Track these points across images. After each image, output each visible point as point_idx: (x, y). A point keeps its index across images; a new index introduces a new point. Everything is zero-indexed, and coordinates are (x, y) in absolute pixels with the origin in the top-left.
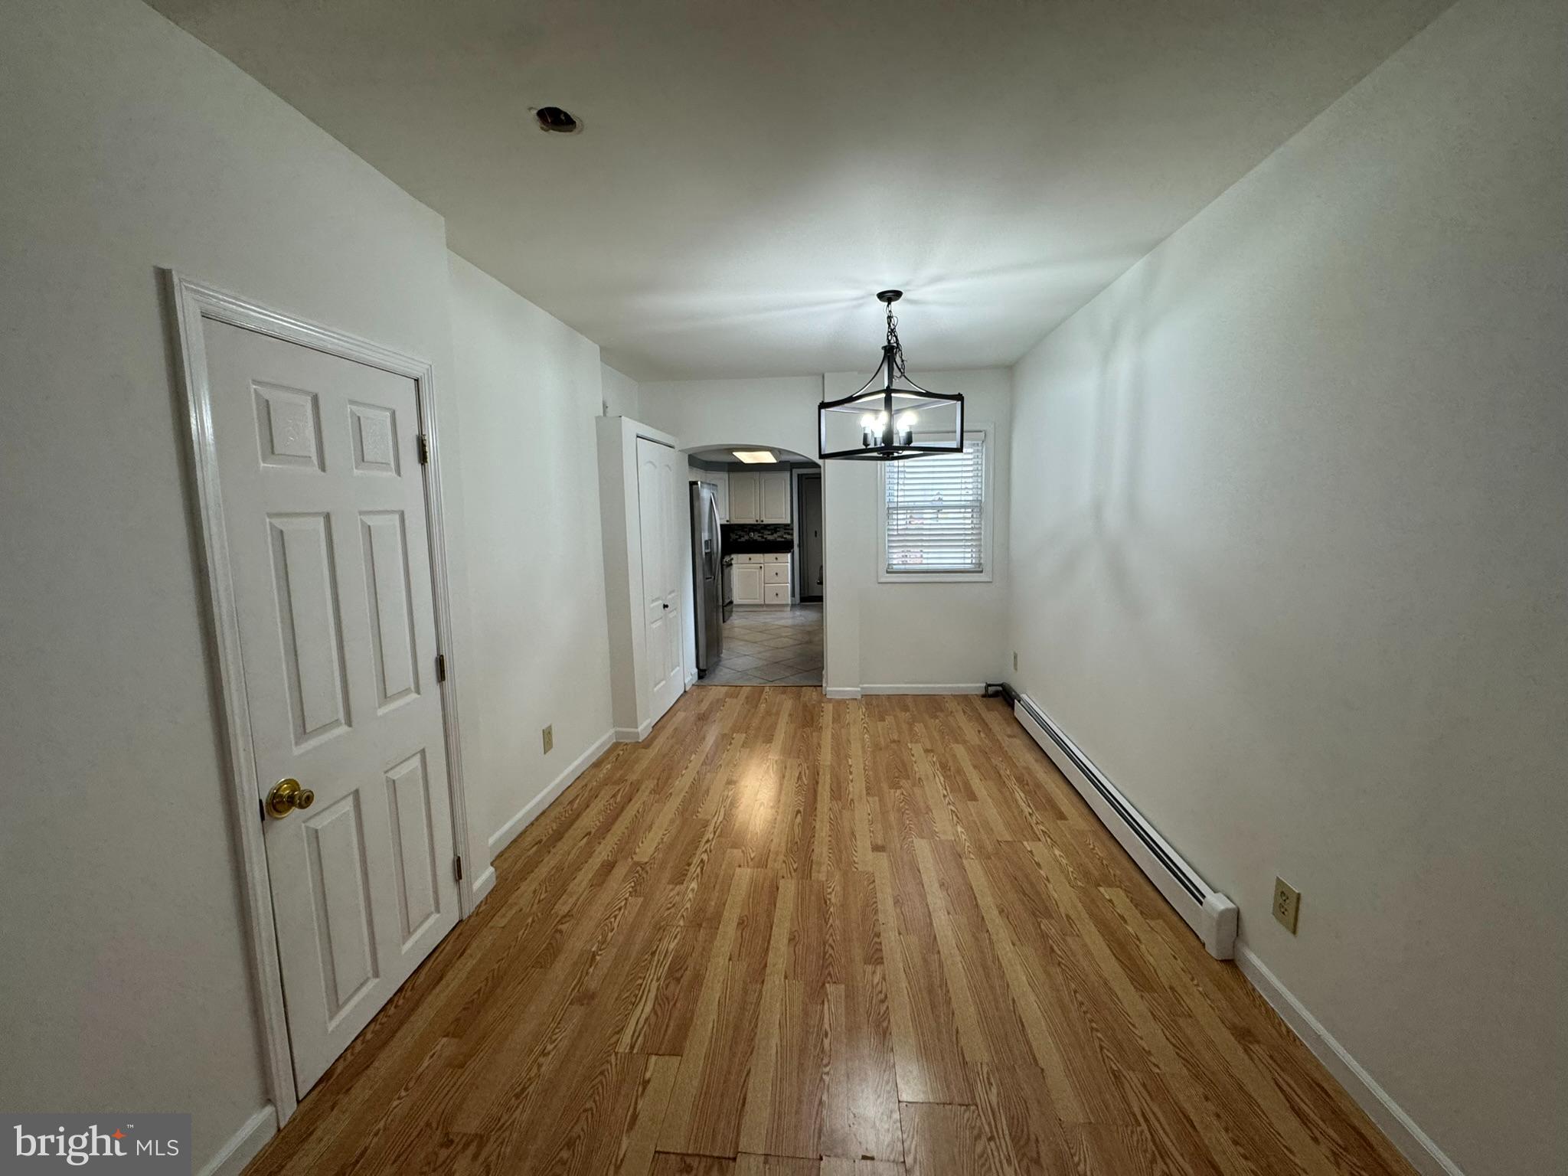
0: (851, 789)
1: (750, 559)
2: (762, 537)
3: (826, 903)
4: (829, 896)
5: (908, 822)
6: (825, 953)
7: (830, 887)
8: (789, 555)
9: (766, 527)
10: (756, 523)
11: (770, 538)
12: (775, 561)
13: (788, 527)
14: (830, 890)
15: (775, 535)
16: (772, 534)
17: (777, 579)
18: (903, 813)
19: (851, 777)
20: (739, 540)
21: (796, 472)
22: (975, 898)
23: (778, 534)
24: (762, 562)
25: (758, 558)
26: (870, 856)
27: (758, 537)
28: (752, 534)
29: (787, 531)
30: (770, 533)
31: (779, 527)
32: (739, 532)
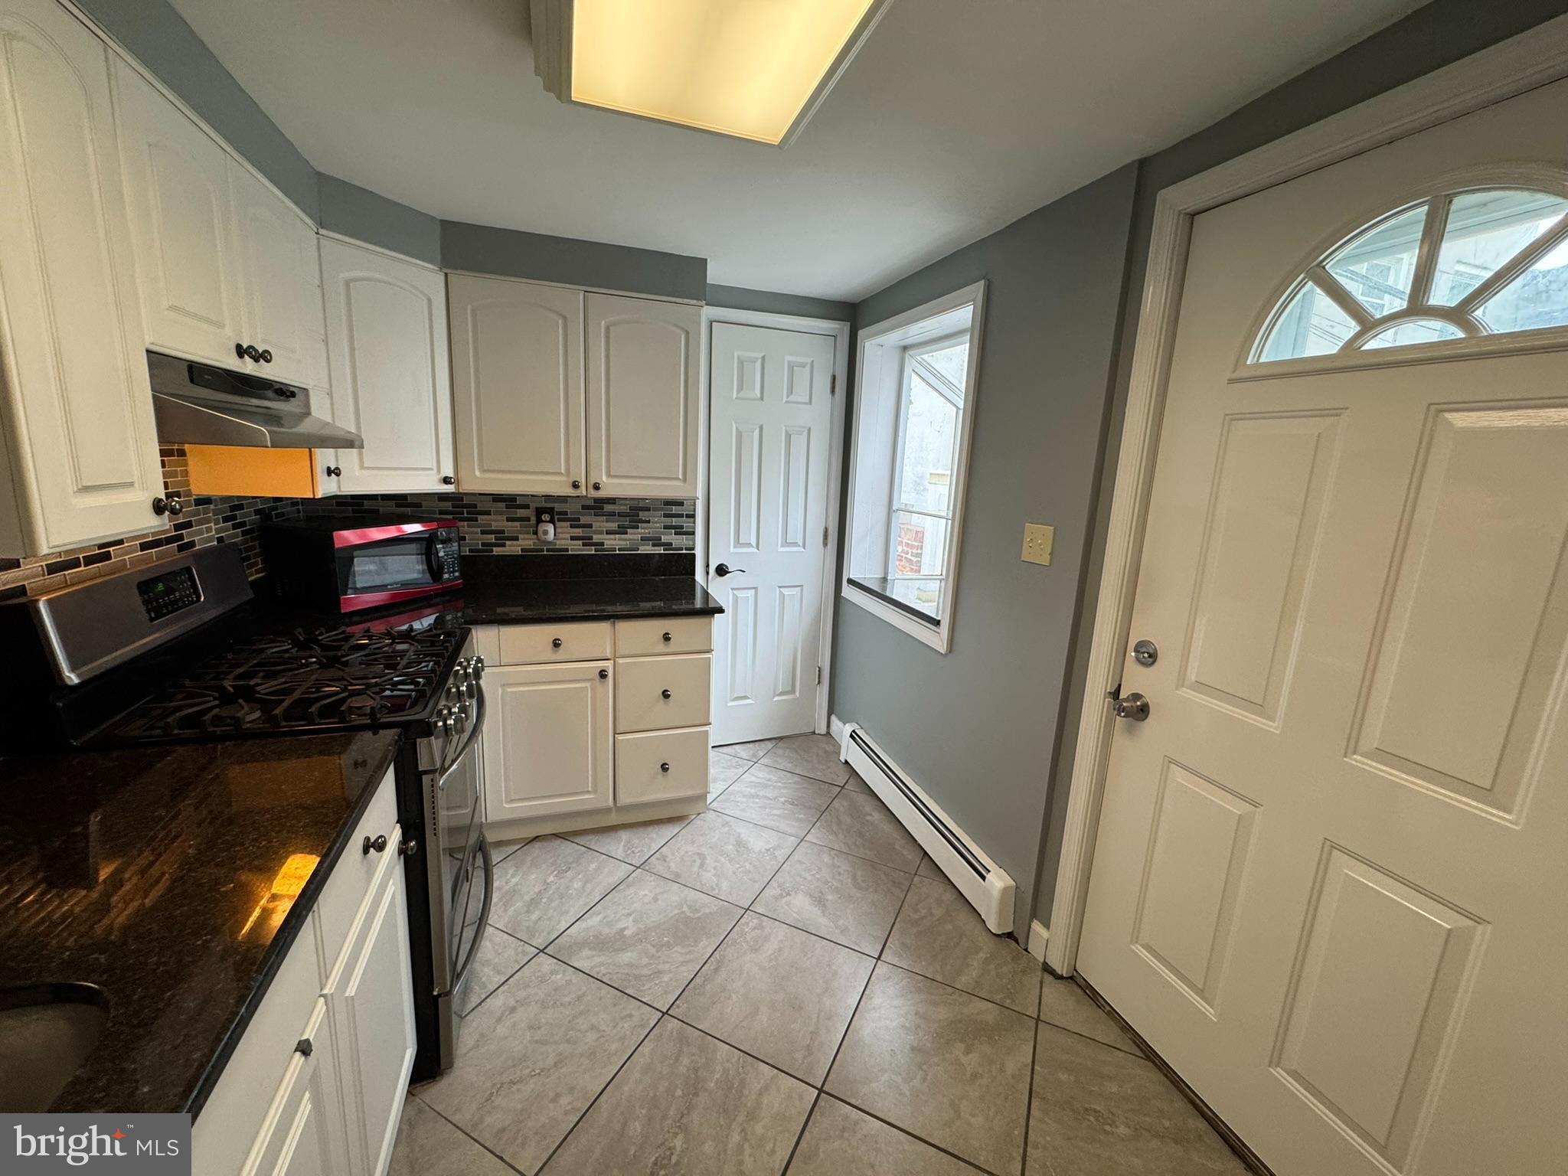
1: (556, 644)
2: (587, 541)
9: (600, 506)
11: (614, 543)
12: (661, 647)
13: (675, 510)
15: (634, 535)
16: (622, 530)
20: (497, 551)
23: (643, 530)
24: (608, 655)
27: (573, 538)
28: (551, 528)
29: (675, 521)
30: (613, 526)
31: (649, 510)
32: (498, 522)
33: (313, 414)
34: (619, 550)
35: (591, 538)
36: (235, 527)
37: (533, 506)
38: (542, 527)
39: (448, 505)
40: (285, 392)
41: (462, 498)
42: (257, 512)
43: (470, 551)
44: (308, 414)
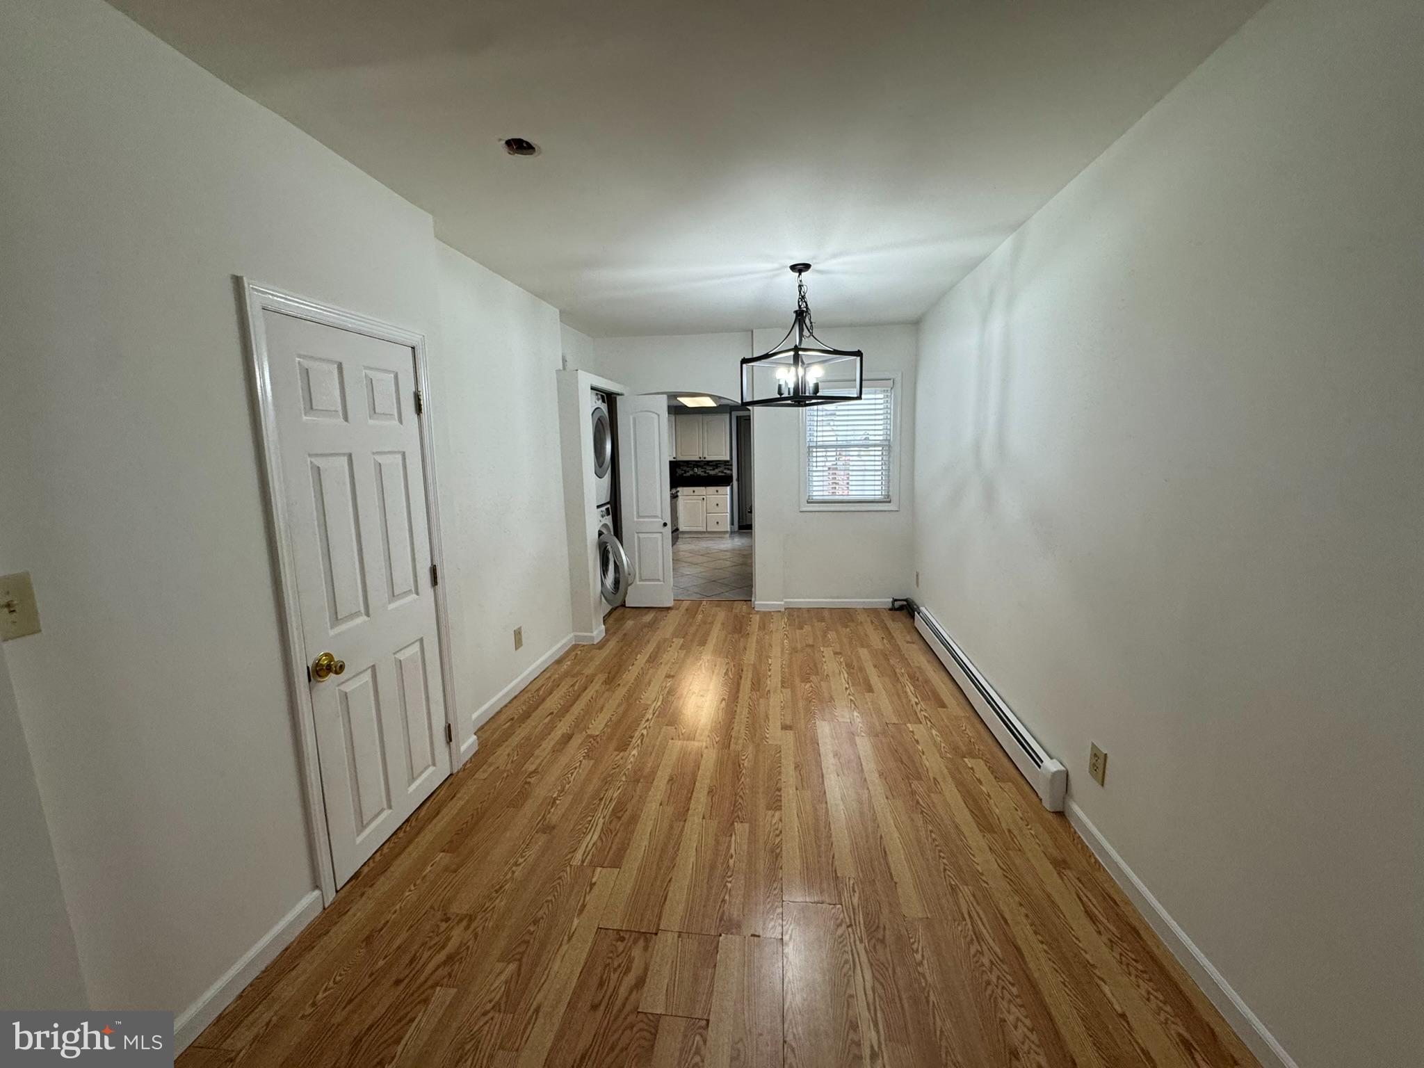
0: (769, 682)
1: (694, 492)
2: (705, 472)
3: (740, 766)
4: (743, 762)
5: (813, 708)
6: (736, 801)
7: (744, 755)
8: (728, 488)
9: (709, 463)
10: (699, 459)
11: (712, 473)
12: (716, 493)
13: (727, 463)
14: (744, 758)
15: (717, 471)
16: (714, 469)
17: (718, 509)
18: (810, 701)
19: (769, 674)
20: (684, 475)
21: (735, 414)
22: (861, 765)
23: (719, 469)
24: (705, 495)
25: (700, 490)
26: (779, 733)
27: (701, 470)
28: (696, 469)
29: (727, 467)
30: (711, 467)
31: (719, 463)
32: (685, 468)
35: (706, 470)
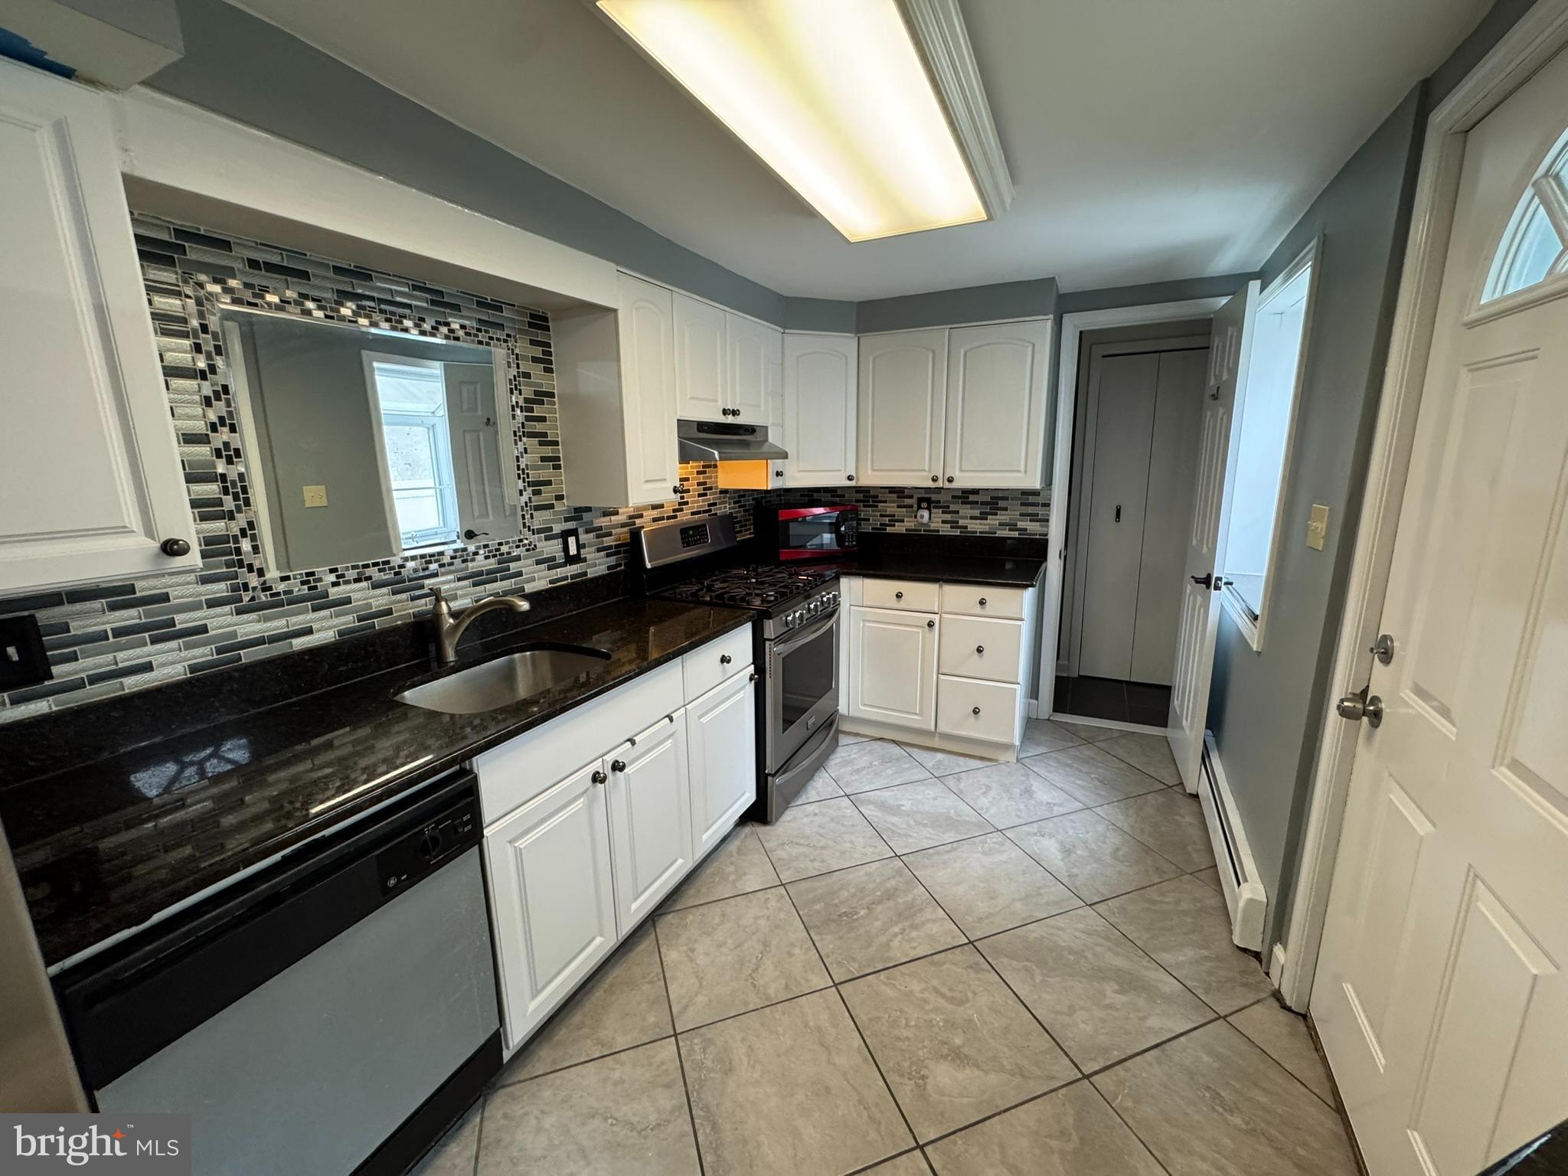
2: (954, 524)
8: (1029, 595)
9: (966, 496)
10: (930, 484)
11: (977, 527)
12: (978, 610)
13: (1031, 499)
15: (993, 521)
16: (983, 516)
20: (889, 529)
21: (1075, 323)
23: (1003, 517)
24: (936, 610)
25: (922, 594)
27: (944, 522)
28: (926, 514)
29: (1030, 510)
30: (977, 513)
31: (1006, 499)
32: (891, 508)
33: (770, 439)
34: (980, 532)
35: (957, 522)
36: (740, 507)
37: (915, 496)
38: (921, 512)
39: (861, 496)
40: (750, 430)
41: (869, 492)
42: (753, 499)
43: (872, 529)
44: (767, 440)
